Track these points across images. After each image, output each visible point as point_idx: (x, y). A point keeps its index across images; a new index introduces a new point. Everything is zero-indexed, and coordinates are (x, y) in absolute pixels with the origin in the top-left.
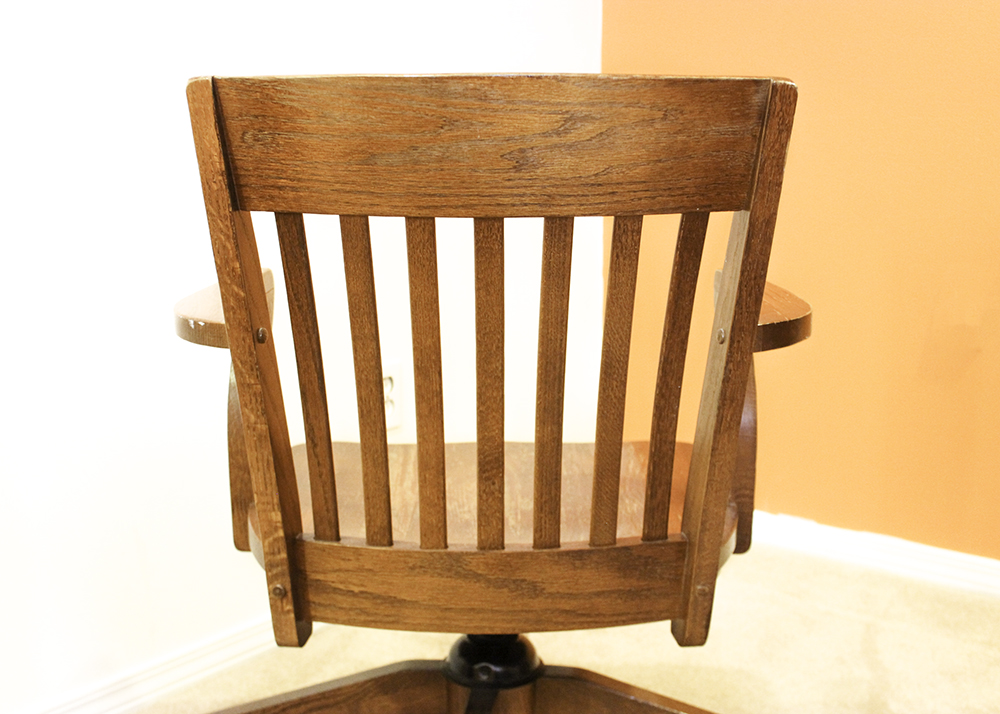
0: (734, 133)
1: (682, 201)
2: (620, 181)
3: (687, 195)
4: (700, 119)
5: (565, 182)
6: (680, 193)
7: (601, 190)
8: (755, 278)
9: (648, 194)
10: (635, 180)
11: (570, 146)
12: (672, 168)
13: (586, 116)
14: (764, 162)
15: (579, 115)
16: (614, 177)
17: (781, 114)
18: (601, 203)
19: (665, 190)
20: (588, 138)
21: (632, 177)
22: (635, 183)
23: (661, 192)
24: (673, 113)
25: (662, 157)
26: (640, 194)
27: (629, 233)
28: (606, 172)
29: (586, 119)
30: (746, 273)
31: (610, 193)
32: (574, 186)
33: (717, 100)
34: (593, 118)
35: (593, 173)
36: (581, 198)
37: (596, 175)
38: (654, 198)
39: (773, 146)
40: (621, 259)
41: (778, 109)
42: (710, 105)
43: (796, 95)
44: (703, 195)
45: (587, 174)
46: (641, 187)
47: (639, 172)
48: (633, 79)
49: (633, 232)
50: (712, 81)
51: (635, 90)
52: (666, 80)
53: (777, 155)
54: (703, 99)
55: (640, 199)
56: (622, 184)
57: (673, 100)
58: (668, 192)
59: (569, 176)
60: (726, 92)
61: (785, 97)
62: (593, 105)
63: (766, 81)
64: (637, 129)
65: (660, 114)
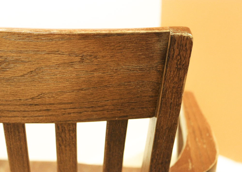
0: (141, 69)
1: (103, 114)
2: (52, 102)
3: (107, 110)
4: (112, 61)
5: (9, 103)
6: (101, 109)
7: (38, 108)
8: (162, 163)
9: (76, 110)
10: (64, 102)
11: (8, 80)
12: (92, 94)
13: (17, 60)
14: (166, 91)
15: (10, 59)
16: (47, 100)
17: (179, 57)
18: (39, 116)
19: (89, 108)
20: (21, 74)
21: (61, 99)
22: (64, 103)
23: (85, 109)
24: (88, 58)
25: (84, 87)
26: (69, 111)
27: (67, 132)
28: (40, 96)
29: (16, 61)
30: (155, 161)
31: (45, 110)
32: (17, 105)
33: (124, 48)
34: (22, 61)
35: (29, 97)
36: (23, 113)
37: (32, 98)
38: (80, 113)
39: (173, 79)
40: (63, 147)
41: (176, 54)
42: (119, 51)
43: (191, 43)
44: (120, 110)
45: (25, 98)
46: (69, 106)
47: (67, 97)
48: (51, 34)
49: (69, 131)
50: (118, 35)
51: (54, 42)
52: (79, 35)
53: (176, 86)
54: (112, 48)
55: (69, 113)
56: (53, 104)
57: (87, 49)
58: (91, 109)
59: (11, 99)
60: (131, 42)
61: (182, 45)
62: (21, 52)
63: (165, 33)
64: (60, 69)
65: (78, 59)
